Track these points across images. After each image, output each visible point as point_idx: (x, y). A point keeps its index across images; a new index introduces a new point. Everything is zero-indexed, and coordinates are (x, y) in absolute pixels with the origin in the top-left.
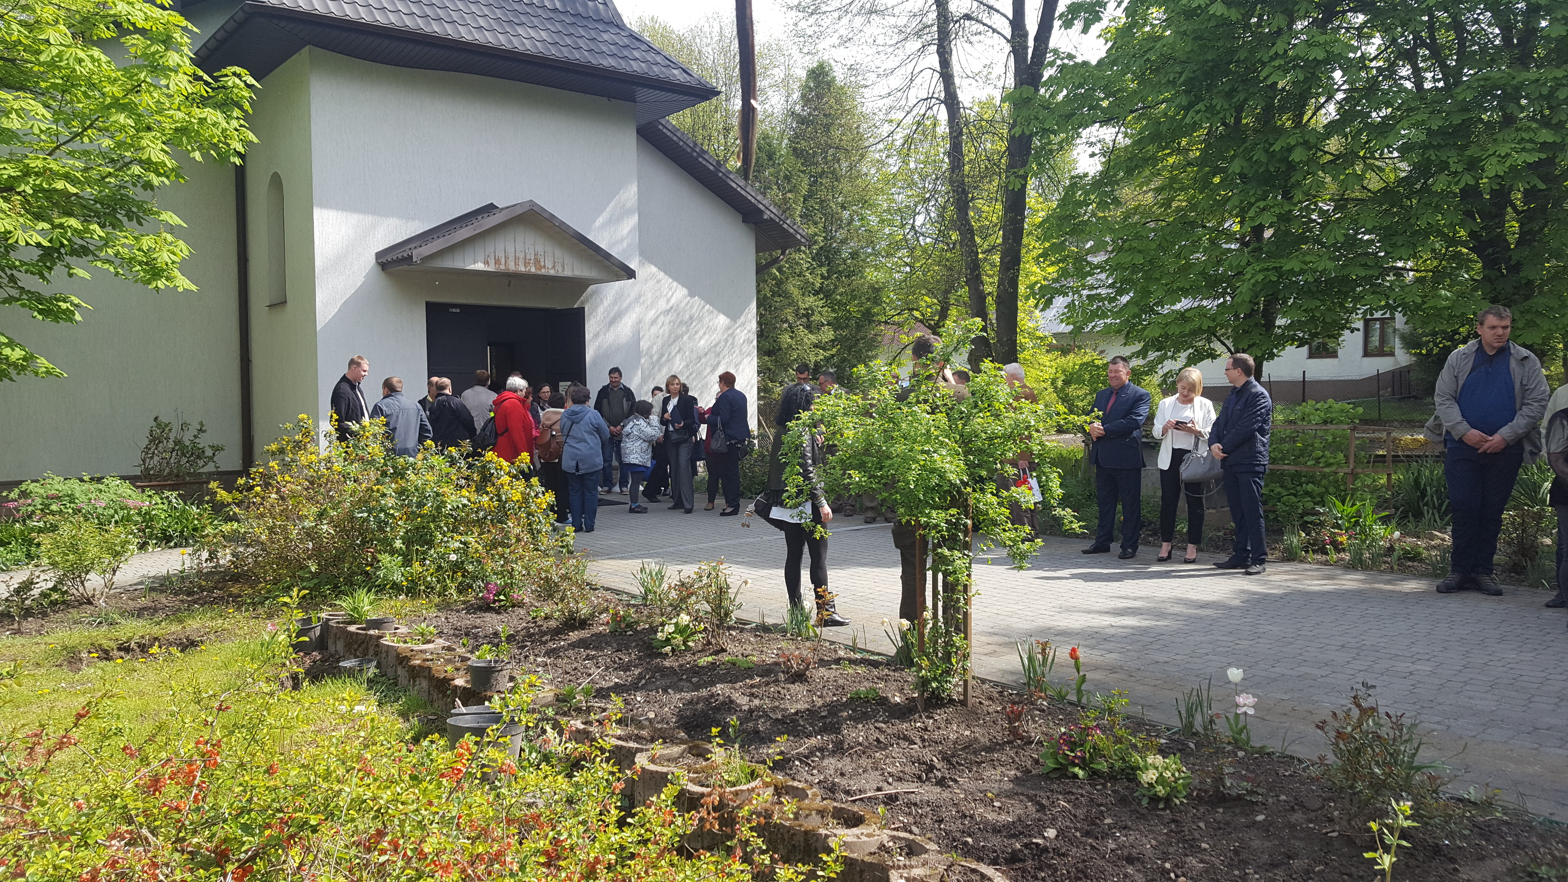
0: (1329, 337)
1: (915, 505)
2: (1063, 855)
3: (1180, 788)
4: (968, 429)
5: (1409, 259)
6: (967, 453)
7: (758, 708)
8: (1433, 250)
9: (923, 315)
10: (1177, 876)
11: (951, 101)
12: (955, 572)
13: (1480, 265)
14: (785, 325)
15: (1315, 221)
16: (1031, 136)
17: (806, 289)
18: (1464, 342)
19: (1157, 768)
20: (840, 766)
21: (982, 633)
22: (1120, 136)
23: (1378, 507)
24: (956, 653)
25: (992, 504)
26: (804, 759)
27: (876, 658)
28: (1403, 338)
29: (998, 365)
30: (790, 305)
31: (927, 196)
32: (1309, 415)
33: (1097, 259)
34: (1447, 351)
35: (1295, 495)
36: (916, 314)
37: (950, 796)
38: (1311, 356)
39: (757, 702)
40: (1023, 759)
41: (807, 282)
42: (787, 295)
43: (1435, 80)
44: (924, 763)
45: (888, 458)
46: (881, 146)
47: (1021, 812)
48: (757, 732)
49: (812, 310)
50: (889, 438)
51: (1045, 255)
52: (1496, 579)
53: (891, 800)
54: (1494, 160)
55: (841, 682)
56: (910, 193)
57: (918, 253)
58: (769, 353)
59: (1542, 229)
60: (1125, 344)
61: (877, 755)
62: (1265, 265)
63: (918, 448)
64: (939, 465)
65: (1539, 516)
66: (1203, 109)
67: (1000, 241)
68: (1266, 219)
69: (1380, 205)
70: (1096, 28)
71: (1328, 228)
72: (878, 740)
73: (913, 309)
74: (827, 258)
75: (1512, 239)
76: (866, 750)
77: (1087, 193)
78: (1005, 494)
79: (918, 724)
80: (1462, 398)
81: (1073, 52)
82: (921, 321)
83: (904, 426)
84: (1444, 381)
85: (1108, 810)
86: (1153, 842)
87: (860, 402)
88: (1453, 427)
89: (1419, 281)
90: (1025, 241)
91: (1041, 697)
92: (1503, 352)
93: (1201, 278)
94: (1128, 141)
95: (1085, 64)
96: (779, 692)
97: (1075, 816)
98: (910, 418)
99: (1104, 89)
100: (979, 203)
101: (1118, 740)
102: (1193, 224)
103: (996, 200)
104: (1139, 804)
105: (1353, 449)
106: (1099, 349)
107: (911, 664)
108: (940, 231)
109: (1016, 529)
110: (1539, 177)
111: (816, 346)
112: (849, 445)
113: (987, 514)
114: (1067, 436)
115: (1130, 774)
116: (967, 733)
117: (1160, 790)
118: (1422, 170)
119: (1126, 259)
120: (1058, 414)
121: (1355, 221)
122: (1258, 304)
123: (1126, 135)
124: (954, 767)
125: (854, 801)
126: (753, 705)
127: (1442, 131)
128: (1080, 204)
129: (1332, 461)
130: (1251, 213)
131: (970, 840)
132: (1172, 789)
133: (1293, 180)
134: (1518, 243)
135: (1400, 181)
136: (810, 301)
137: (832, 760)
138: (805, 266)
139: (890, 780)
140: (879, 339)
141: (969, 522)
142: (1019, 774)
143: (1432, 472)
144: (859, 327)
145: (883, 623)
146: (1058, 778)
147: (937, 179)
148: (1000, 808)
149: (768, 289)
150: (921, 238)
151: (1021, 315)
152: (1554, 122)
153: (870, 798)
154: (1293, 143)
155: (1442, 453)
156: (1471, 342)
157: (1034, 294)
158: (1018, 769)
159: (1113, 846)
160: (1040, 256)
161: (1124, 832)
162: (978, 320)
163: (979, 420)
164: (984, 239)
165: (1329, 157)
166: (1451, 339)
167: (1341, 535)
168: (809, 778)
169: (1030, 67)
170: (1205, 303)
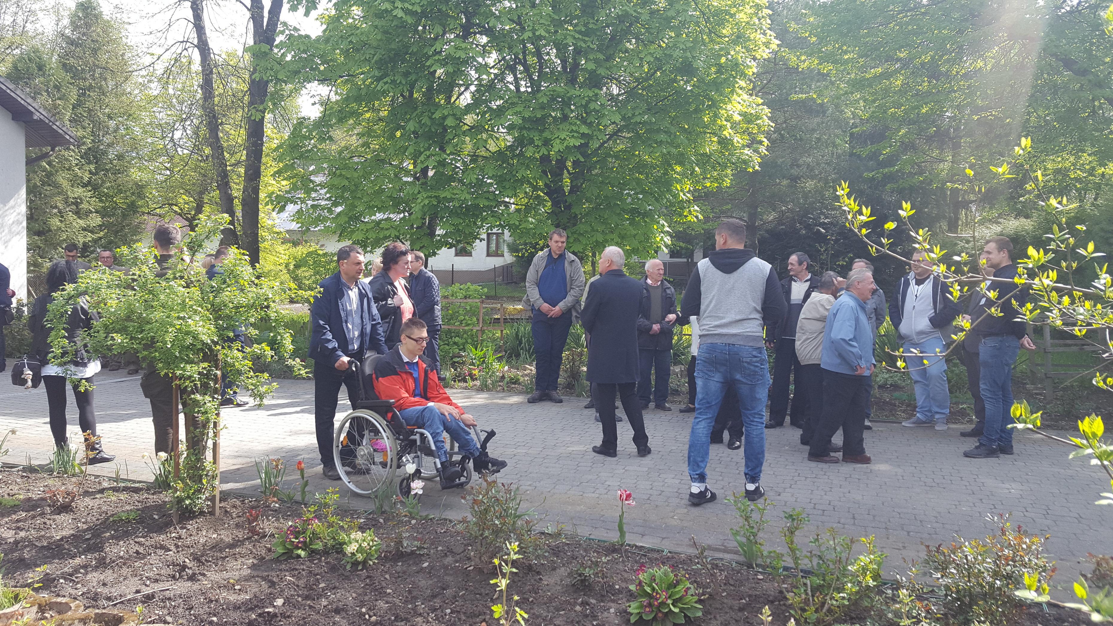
0: (468, 243)
1: (171, 361)
2: (289, 617)
3: (373, 553)
4: (218, 300)
5: (512, 197)
6: (216, 319)
7: (23, 539)
8: (526, 193)
9: (181, 209)
10: (370, 617)
11: (203, 47)
12: (206, 412)
13: (549, 204)
14: (55, 211)
15: (458, 167)
16: (267, 82)
17: (75, 182)
18: (542, 250)
19: (357, 541)
20: (102, 578)
21: (229, 457)
22: (332, 93)
23: (496, 351)
24: (206, 475)
25: (237, 358)
26: (68, 577)
27: (137, 485)
28: (508, 246)
29: (242, 251)
30: (59, 193)
31: (184, 116)
32: (456, 293)
33: (318, 179)
34: (532, 255)
35: (448, 345)
36: (175, 208)
37: (199, 587)
38: (457, 255)
39: (22, 534)
40: (259, 549)
41: (76, 175)
42: (57, 186)
43: (527, 87)
44: (178, 565)
45: (148, 323)
46: (143, 73)
47: (257, 590)
48: (22, 560)
49: (81, 199)
50: (149, 306)
51: (279, 172)
52: (559, 393)
53: (149, 598)
54: (558, 141)
55: (104, 508)
56: (169, 113)
57: (176, 160)
58: (39, 233)
59: (582, 184)
60: (339, 241)
61: (136, 564)
62: (430, 194)
63: (174, 315)
64: (193, 328)
65: (581, 354)
66: (389, 81)
67: (244, 158)
68: (431, 163)
69: (497, 162)
70: (314, 14)
71: (467, 172)
72: (137, 552)
73: (172, 204)
74: (95, 157)
75: (567, 189)
76: (126, 561)
77: (310, 132)
78: (248, 350)
79: (174, 535)
80: (540, 283)
81: (298, 27)
82: (180, 214)
83: (162, 297)
84: (531, 274)
85: (322, 577)
86: (354, 595)
87: (123, 276)
88: (535, 301)
89: (518, 211)
90: (264, 160)
91: (274, 501)
92: (562, 256)
93: (389, 200)
94: (338, 98)
95: (308, 36)
96: (45, 523)
97: (298, 586)
98: (167, 291)
99: (321, 57)
100: (227, 127)
101: (331, 525)
102: (383, 161)
103: (241, 127)
104: (345, 569)
105: (481, 315)
106: (320, 243)
107: (169, 487)
108: (195, 145)
109: (257, 376)
110: (581, 154)
111: (84, 229)
112: (112, 313)
113: (234, 366)
114: (297, 305)
115: (339, 548)
116: (215, 536)
117: (360, 557)
118: (520, 142)
119: (336, 181)
120: (290, 289)
121: (482, 170)
122: (425, 219)
123: (336, 93)
124: (203, 564)
125: (115, 605)
126: (18, 537)
127: (529, 120)
128: (305, 138)
129: (469, 322)
130: (422, 158)
131: (215, 619)
132: (368, 554)
133: (447, 138)
134: (571, 192)
135: (508, 148)
136: (79, 191)
137: (95, 574)
138: (74, 162)
139: (148, 582)
140: (143, 226)
141: (219, 373)
142: (255, 562)
143: (525, 329)
144: (124, 216)
145: (143, 457)
146: (286, 560)
147: (192, 104)
148: (240, 590)
149: (37, 179)
150: (179, 149)
151: (261, 215)
152: (588, 121)
153: (129, 600)
154: (446, 114)
155: (530, 317)
156: (546, 250)
157: (272, 202)
158: (255, 558)
159: (326, 603)
160: (276, 173)
161: (333, 591)
162: (226, 215)
163: (227, 293)
164: (232, 155)
165: (467, 127)
166: (535, 248)
167: (475, 370)
168: (73, 592)
169: (265, 32)
170: (392, 216)
